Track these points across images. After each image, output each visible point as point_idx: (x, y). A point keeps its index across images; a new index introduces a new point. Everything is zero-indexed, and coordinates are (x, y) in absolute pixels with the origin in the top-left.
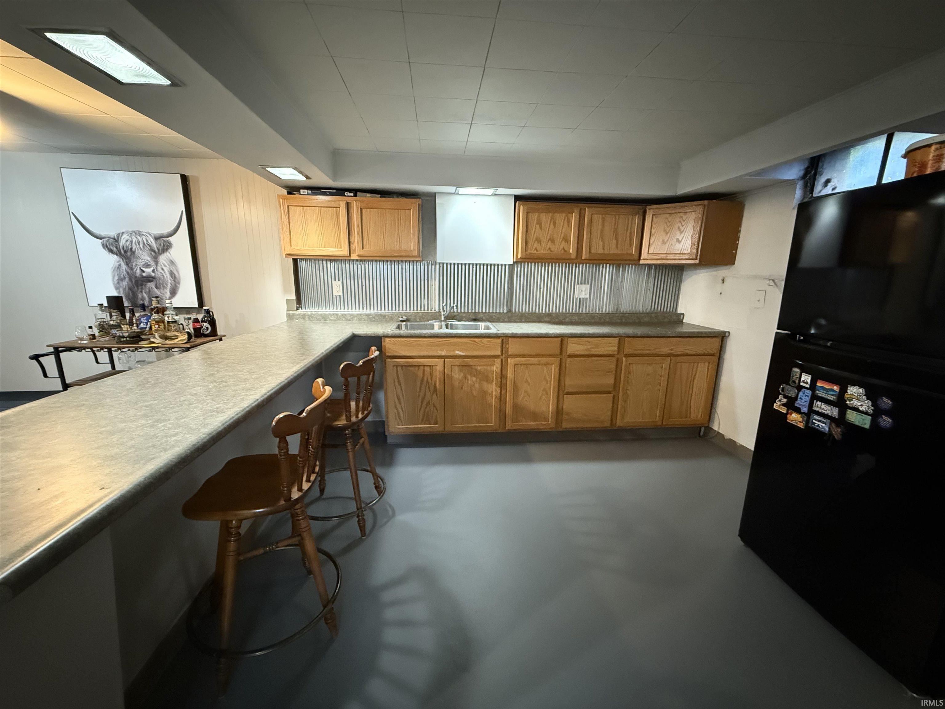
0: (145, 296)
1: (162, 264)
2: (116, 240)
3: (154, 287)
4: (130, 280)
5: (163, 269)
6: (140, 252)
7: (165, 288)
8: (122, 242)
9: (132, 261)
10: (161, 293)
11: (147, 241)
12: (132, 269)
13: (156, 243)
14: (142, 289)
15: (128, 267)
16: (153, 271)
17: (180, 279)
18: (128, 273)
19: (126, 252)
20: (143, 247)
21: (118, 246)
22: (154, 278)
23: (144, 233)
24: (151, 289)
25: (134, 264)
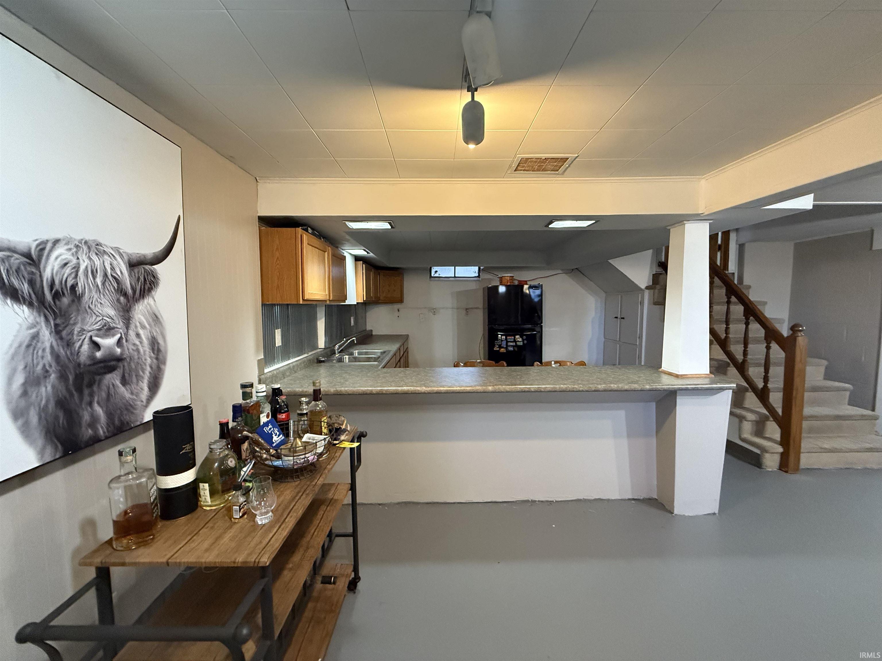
0: (99, 410)
1: (138, 324)
2: (33, 259)
3: (118, 383)
4: (63, 376)
5: (138, 335)
6: (96, 295)
7: (139, 378)
8: (51, 269)
9: (72, 322)
10: (132, 393)
11: (113, 269)
12: (69, 344)
13: (130, 275)
14: (92, 395)
15: (61, 338)
16: (119, 343)
18: (57, 357)
19: (57, 296)
20: (103, 284)
21: (38, 277)
22: (119, 359)
23: (106, 250)
24: (112, 391)
25: (77, 329)
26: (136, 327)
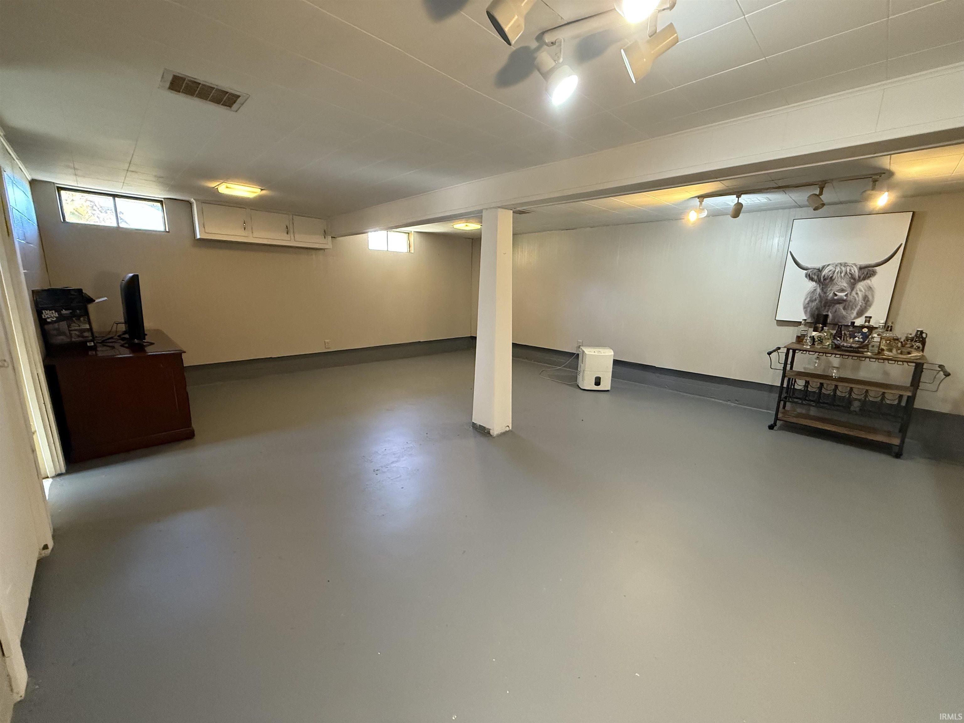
1: (858, 290)
4: (820, 301)
9: (828, 287)
11: (850, 270)
12: (825, 293)
13: (859, 272)
15: (823, 291)
17: (873, 302)
18: (820, 296)
20: (844, 276)
22: (845, 301)
24: (838, 310)
25: (829, 289)
26: (857, 290)
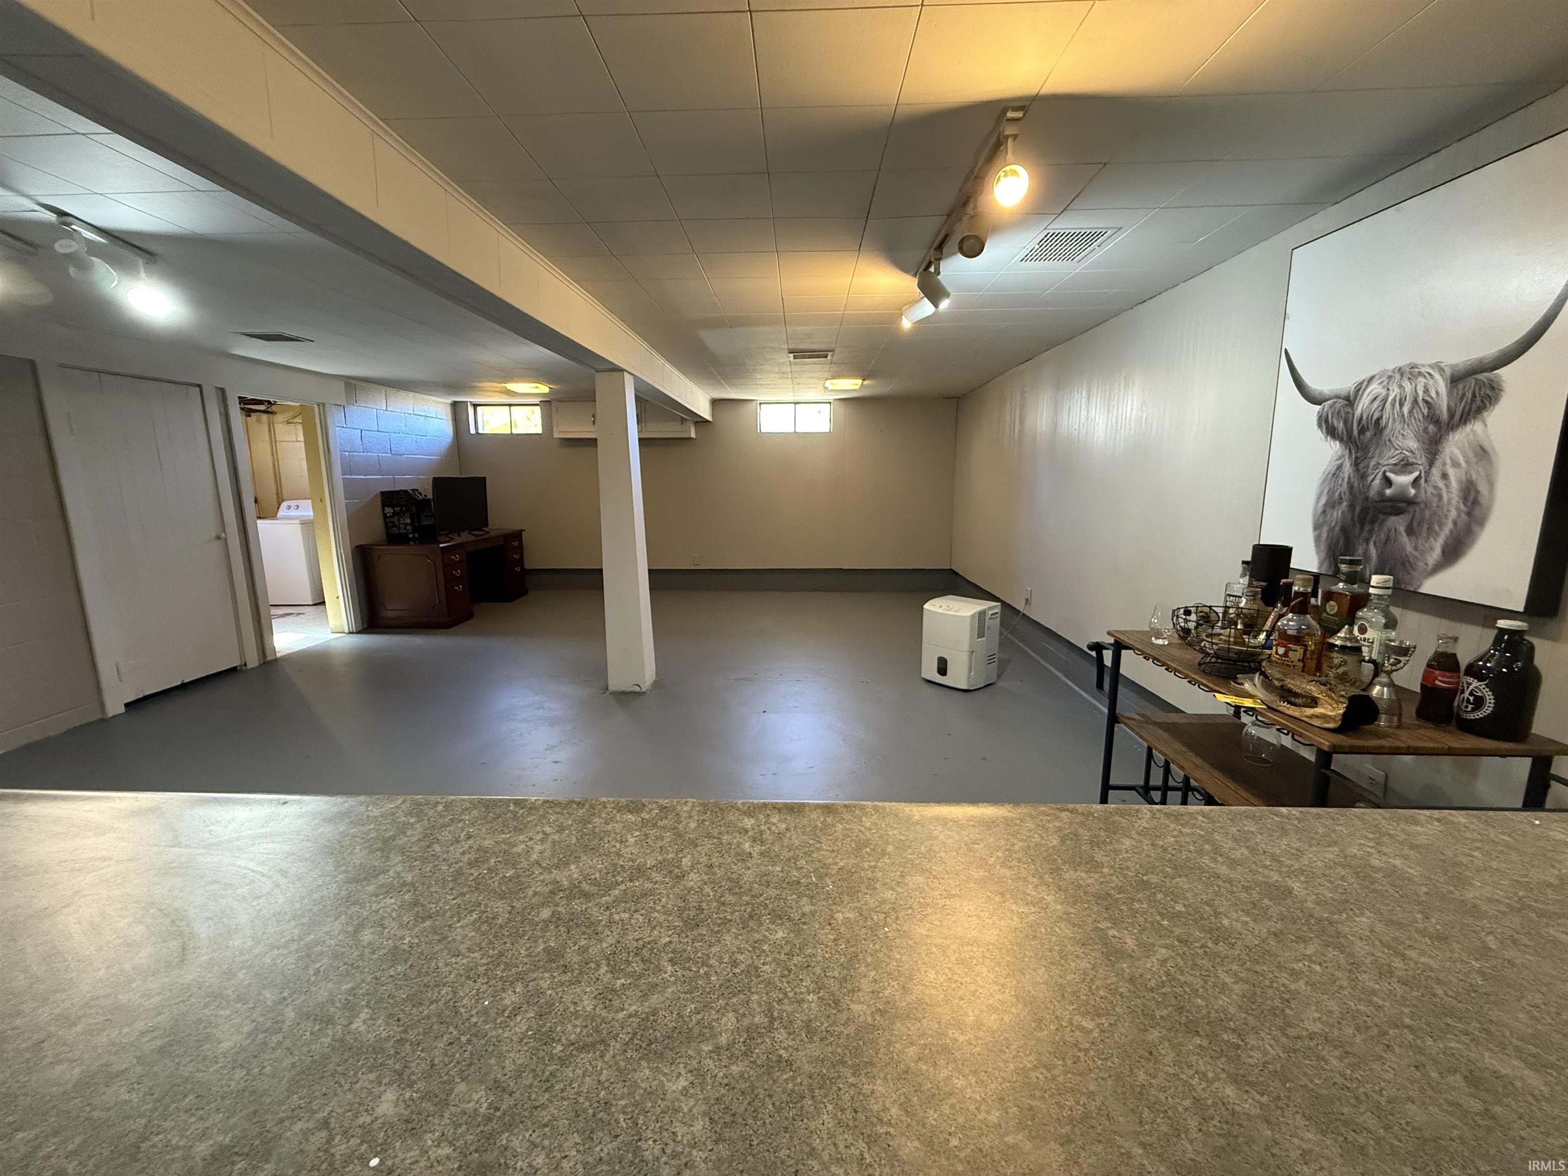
0: (1373, 552)
2: (1350, 400)
6: (1398, 426)
8: (1362, 406)
10: (1416, 548)
14: (1371, 532)
16: (1415, 482)
18: (1351, 487)
19: (1362, 431)
21: (1350, 416)
23: (1423, 370)
